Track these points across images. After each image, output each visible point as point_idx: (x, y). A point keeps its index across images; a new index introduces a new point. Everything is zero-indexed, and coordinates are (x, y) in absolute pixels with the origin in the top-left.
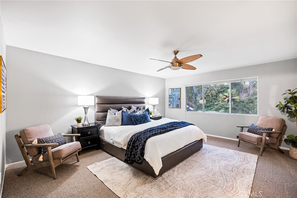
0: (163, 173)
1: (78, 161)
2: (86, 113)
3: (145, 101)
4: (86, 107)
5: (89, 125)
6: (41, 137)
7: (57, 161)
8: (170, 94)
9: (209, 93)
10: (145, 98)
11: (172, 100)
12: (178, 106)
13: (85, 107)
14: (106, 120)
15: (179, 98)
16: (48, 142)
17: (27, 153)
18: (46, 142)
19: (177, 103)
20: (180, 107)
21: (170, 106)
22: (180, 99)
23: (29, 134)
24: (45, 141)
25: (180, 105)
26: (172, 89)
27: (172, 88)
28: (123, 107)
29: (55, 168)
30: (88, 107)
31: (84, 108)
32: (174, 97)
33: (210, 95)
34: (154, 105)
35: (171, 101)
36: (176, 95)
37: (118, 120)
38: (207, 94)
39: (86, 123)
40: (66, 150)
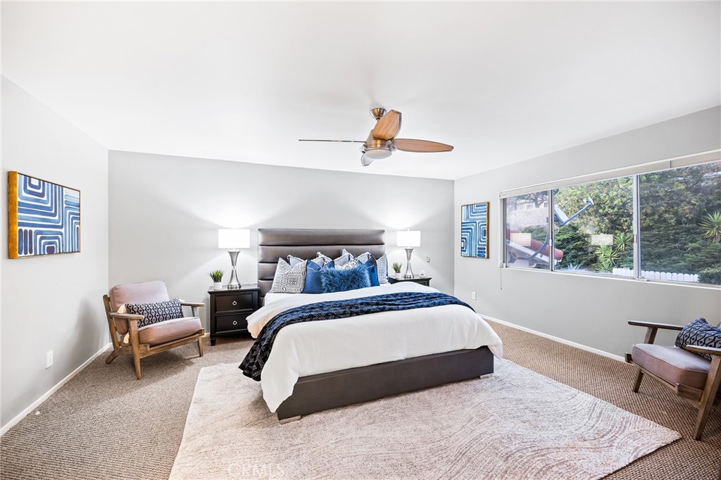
0: (312, 413)
1: (200, 356)
2: (233, 264)
3: (384, 238)
4: (234, 251)
5: (240, 287)
6: (132, 303)
7: (142, 347)
8: (463, 221)
9: (666, 212)
10: (384, 231)
11: (467, 236)
12: (483, 253)
13: (232, 251)
14: (273, 280)
15: (485, 231)
16: (141, 313)
17: (115, 328)
18: (138, 311)
19: (479, 245)
20: (486, 254)
21: (465, 251)
22: (486, 233)
23: (118, 296)
24: (136, 310)
25: (486, 250)
26: (467, 206)
27: (467, 204)
28: (319, 253)
29: (141, 359)
30: (238, 251)
31: (231, 253)
32: (473, 227)
33: (672, 218)
34: (409, 248)
35: (465, 239)
36: (478, 222)
37: (294, 281)
38: (656, 217)
39: (235, 283)
40: (160, 329)
